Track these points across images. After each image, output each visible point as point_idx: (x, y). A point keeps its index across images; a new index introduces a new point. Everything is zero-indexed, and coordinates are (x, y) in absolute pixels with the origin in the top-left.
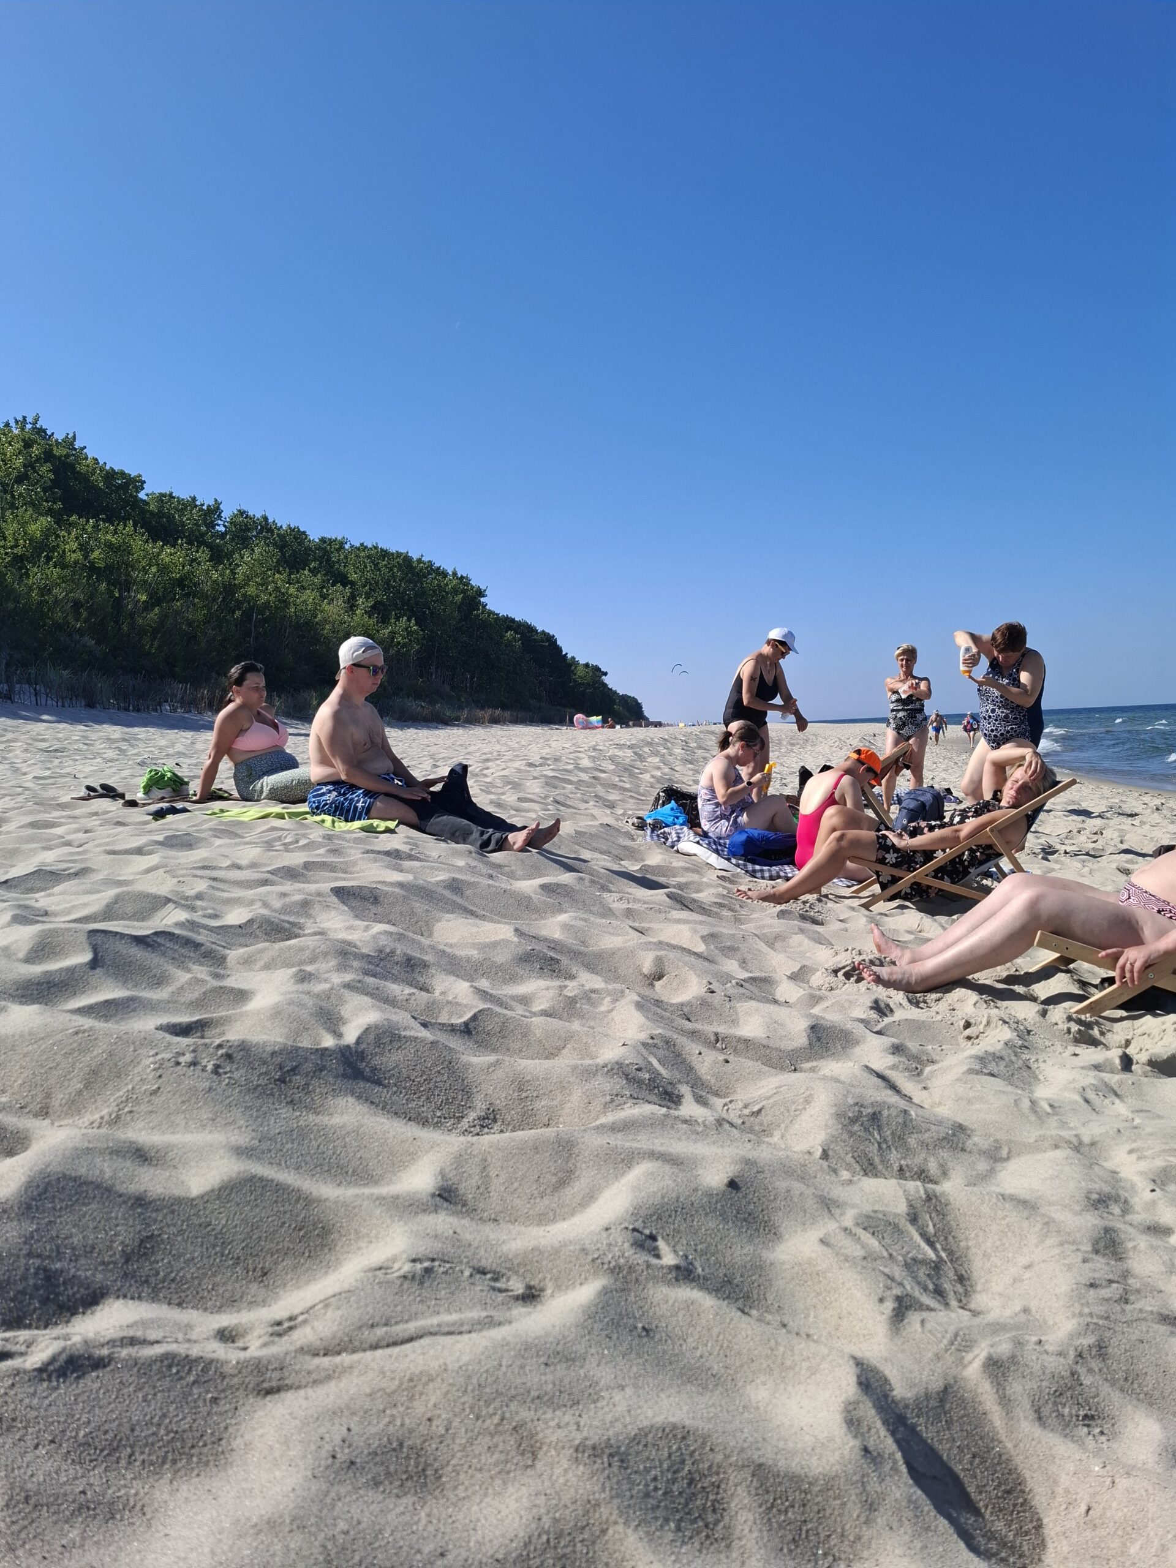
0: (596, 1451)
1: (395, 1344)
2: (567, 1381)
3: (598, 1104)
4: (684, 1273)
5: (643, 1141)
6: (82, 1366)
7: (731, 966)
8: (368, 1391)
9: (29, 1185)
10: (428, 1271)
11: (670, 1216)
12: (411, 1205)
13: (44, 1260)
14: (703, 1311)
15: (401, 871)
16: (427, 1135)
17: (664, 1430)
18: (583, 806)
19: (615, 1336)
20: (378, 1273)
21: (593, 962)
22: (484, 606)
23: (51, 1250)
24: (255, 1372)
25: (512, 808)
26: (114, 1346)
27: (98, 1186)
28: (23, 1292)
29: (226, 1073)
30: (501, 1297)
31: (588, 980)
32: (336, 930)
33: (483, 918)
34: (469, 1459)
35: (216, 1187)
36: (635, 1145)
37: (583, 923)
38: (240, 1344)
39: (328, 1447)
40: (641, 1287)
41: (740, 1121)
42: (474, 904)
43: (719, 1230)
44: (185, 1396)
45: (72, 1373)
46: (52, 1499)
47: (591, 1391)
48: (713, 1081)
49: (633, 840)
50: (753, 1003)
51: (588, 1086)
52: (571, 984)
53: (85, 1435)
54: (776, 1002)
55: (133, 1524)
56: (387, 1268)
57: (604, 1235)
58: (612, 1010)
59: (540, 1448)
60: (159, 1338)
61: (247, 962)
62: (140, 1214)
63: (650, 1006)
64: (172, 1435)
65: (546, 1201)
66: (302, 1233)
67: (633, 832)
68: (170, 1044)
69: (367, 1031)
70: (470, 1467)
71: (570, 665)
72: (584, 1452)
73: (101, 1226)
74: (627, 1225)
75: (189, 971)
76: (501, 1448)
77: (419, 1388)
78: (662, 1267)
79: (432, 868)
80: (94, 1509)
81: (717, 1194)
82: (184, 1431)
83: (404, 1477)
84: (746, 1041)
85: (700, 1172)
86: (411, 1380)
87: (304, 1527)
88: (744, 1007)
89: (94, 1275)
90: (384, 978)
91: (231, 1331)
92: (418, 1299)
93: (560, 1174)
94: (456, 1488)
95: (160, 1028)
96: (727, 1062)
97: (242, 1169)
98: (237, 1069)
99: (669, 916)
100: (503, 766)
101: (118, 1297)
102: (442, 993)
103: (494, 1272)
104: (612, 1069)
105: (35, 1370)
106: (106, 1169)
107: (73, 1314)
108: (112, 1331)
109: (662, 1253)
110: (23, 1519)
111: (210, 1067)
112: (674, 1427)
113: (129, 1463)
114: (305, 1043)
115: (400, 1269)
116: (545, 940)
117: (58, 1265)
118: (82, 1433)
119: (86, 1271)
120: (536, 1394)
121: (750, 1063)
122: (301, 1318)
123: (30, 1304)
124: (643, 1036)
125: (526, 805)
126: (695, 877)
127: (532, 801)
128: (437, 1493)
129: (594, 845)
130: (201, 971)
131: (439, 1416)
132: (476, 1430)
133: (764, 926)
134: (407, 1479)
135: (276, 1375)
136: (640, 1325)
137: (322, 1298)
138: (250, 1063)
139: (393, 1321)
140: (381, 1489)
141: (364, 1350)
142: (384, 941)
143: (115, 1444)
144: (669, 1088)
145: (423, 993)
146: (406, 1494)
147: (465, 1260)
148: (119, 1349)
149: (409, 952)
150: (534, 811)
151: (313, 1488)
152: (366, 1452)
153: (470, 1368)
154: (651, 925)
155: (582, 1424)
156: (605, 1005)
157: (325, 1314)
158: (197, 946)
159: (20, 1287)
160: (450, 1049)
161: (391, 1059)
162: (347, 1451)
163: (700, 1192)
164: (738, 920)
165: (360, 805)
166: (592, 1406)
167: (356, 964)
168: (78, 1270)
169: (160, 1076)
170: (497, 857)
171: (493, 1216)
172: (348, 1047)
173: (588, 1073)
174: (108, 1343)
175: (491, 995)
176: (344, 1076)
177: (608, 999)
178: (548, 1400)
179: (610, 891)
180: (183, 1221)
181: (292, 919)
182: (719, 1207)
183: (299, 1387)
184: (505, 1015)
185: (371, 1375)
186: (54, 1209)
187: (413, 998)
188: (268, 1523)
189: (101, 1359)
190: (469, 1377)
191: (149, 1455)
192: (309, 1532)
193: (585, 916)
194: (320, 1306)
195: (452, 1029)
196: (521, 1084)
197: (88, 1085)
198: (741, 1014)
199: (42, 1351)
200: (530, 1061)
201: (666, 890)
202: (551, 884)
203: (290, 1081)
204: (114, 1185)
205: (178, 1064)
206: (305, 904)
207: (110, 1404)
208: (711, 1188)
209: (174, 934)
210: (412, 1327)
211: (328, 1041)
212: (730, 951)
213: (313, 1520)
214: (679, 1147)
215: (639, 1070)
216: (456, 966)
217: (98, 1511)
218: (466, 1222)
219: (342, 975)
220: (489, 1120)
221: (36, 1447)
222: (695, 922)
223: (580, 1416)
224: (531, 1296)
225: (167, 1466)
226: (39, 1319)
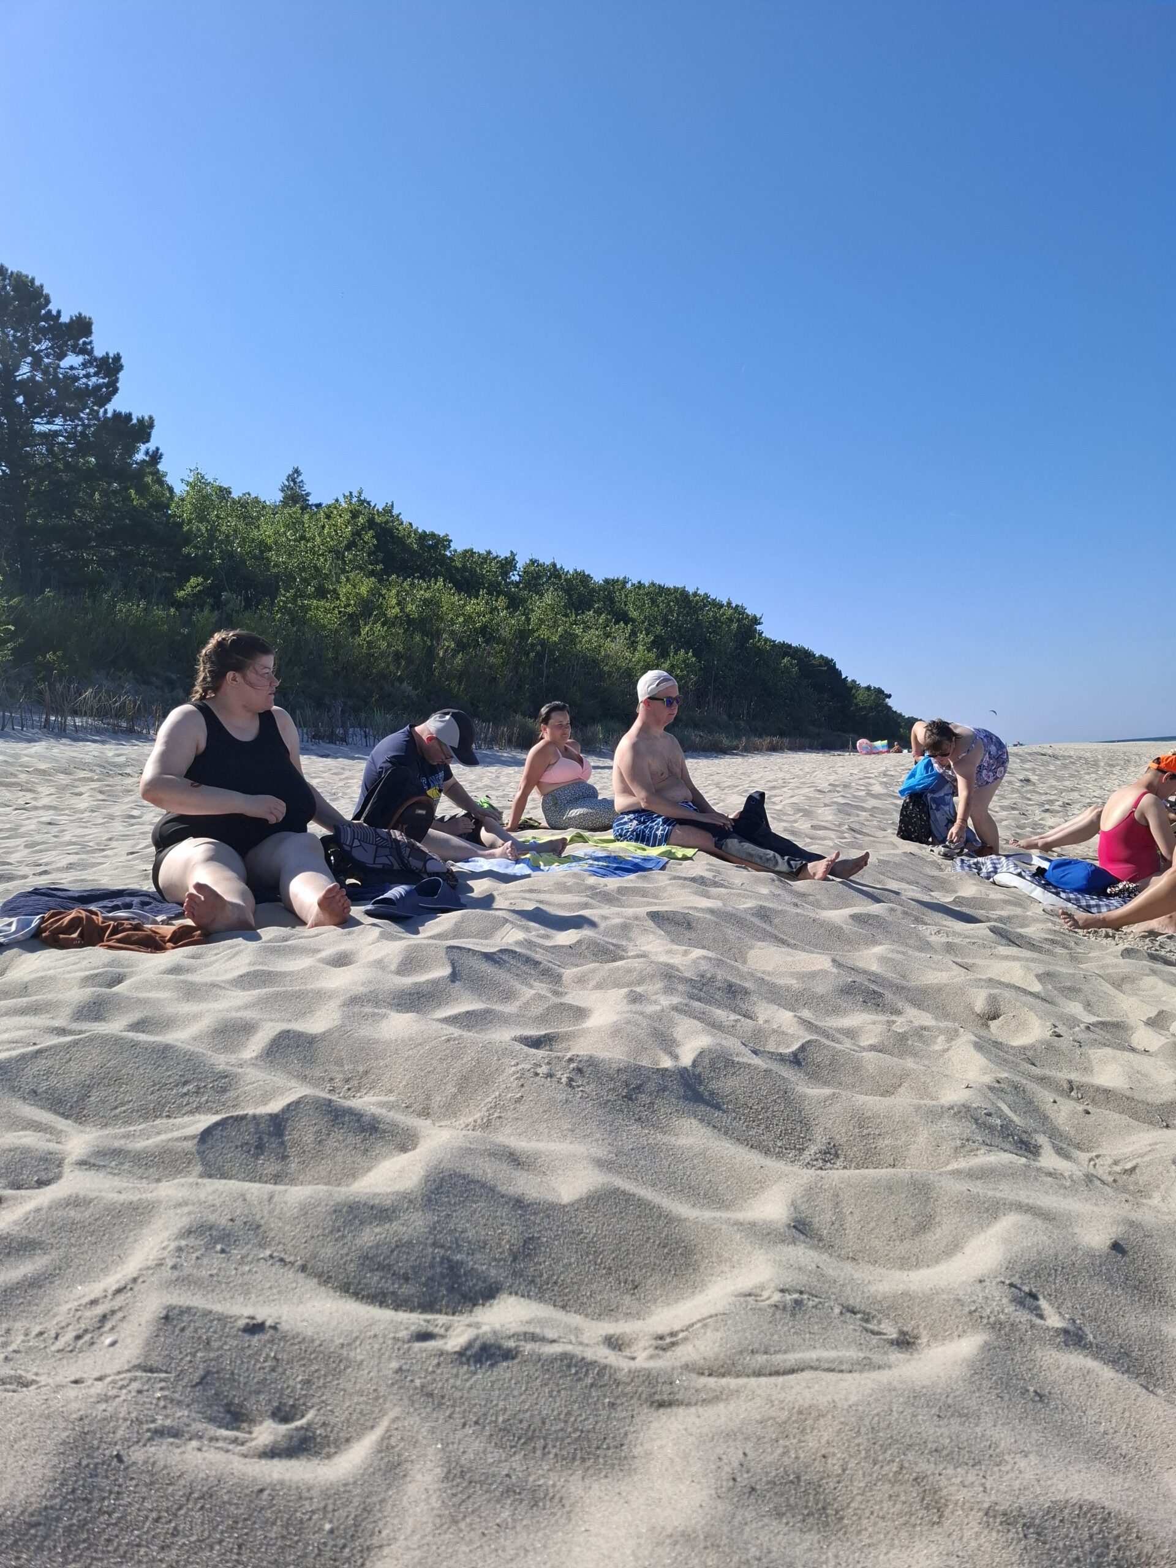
0: (1008, 1519)
1: (777, 1373)
2: (964, 1437)
3: (947, 1148)
4: (1073, 1338)
5: (1006, 1191)
6: (493, 1354)
7: (1075, 1008)
8: (758, 1417)
9: (427, 1179)
10: (798, 1303)
11: (1049, 1275)
12: (769, 1234)
13: (446, 1251)
14: (1103, 1383)
15: (709, 897)
16: (772, 1164)
17: (1081, 1508)
18: (881, 834)
19: (1007, 1397)
20: (748, 1298)
21: (920, 997)
22: (760, 634)
23: (451, 1242)
24: (647, 1383)
25: (807, 836)
26: (519, 1340)
27: (483, 1186)
28: (431, 1279)
29: (578, 1086)
30: (875, 1340)
31: (914, 1017)
32: (656, 954)
33: (794, 947)
34: (870, 1504)
35: (584, 1196)
36: (998, 1195)
37: (900, 957)
38: (627, 1353)
39: (727, 1469)
40: (1027, 1348)
41: (1110, 1179)
42: (784, 933)
43: (1107, 1296)
44: (586, 1397)
45: (487, 1360)
46: (483, 1478)
47: (991, 1452)
48: (1073, 1133)
49: (941, 870)
50: (1108, 1050)
51: (935, 1128)
52: (900, 1020)
53: (504, 1422)
54: (1133, 1050)
55: (554, 1514)
56: (756, 1296)
57: (979, 1287)
58: (948, 1049)
59: (946, 1505)
60: (555, 1337)
61: (581, 980)
62: (521, 1216)
63: (989, 1047)
64: (578, 1433)
65: (907, 1244)
66: (666, 1250)
67: (940, 861)
68: (527, 1055)
69: (701, 1054)
70: (872, 1513)
71: (851, 689)
72: (995, 1517)
73: (489, 1223)
74: (1002, 1279)
75: (531, 987)
76: (903, 1498)
77: (809, 1422)
78: (1048, 1328)
79: (739, 895)
80: (520, 1493)
81: (1100, 1256)
82: (589, 1431)
83: (806, 1512)
84: (1106, 1091)
85: (1077, 1230)
86: (800, 1412)
87: (719, 1546)
88: (1097, 1054)
89: (488, 1269)
90: (708, 1002)
91: (617, 1339)
92: (793, 1330)
93: (919, 1218)
94: (859, 1532)
95: (515, 1039)
96: (1088, 1113)
97: (605, 1180)
98: (588, 1083)
99: (996, 951)
100: (790, 793)
101: (511, 1293)
102: (766, 1021)
103: (864, 1313)
104: (960, 1112)
105: (455, 1353)
106: (487, 1170)
107: (475, 1305)
108: (513, 1325)
109: (1046, 1313)
110: (461, 1492)
111: (564, 1080)
112: (1092, 1506)
113: (544, 1455)
114: (645, 1062)
115: (769, 1298)
116: (865, 972)
117: (459, 1257)
118: (501, 1419)
119: (480, 1263)
120: (934, 1446)
121: (1117, 1116)
122: (681, 1335)
123: (438, 1291)
124: (987, 1079)
125: (821, 833)
126: (1018, 911)
127: (826, 828)
128: (840, 1534)
129: (900, 874)
130: (541, 988)
131: (834, 1454)
132: (875, 1475)
133: (1107, 966)
134: (808, 1515)
135: (667, 1388)
136: (1032, 1389)
137: (699, 1317)
138: (599, 1078)
139: (772, 1350)
140: (785, 1521)
141: (748, 1376)
142: (704, 966)
143: (530, 1433)
144: (1025, 1137)
145: (748, 1020)
146: (810, 1530)
147: (833, 1297)
148: (522, 1343)
149: (729, 978)
150: (830, 839)
151: (720, 1508)
152: (764, 1479)
153: (860, 1408)
154: (977, 961)
155: (988, 1487)
156: (940, 1043)
157: (705, 1333)
158: (537, 963)
159: (429, 1274)
160: (784, 1078)
161: (727, 1085)
162: (746, 1476)
163: (1080, 1253)
164: (1074, 959)
165: (659, 833)
166: (996, 1469)
167: (681, 987)
168: (475, 1263)
169: (522, 1085)
170: (800, 885)
171: (851, 1255)
172: (685, 1068)
173: (935, 1114)
174: (513, 1335)
175: (816, 1026)
176: (686, 1098)
177: (942, 1038)
178: (948, 1455)
179: (926, 924)
180: (558, 1226)
181: (614, 941)
182: (1104, 1271)
183: (689, 1404)
184: (834, 1048)
185: (759, 1402)
186: (449, 1203)
187: (739, 1024)
188: (683, 1535)
189: (509, 1351)
190: (861, 1418)
191: (561, 1449)
192: (724, 1552)
193: (901, 949)
194: (699, 1325)
195: (782, 1058)
196: (861, 1120)
197: (461, 1090)
198: (1094, 1062)
199: (460, 1335)
200: (868, 1098)
201: (988, 924)
202: (861, 914)
203: (637, 1099)
204: (496, 1186)
205: (537, 1074)
206: (625, 928)
207: (521, 1395)
208: (1092, 1249)
209: (516, 952)
210: (792, 1358)
211: (667, 1063)
212: (1071, 991)
213: (725, 1541)
214: (1049, 1201)
215: (989, 1115)
216: (777, 995)
217: (523, 1496)
218: (825, 1256)
219: (670, 998)
220: (830, 1155)
221: (464, 1425)
222: (1027, 960)
223: (984, 1477)
224: (905, 1342)
225: (576, 1463)
226: (447, 1306)
